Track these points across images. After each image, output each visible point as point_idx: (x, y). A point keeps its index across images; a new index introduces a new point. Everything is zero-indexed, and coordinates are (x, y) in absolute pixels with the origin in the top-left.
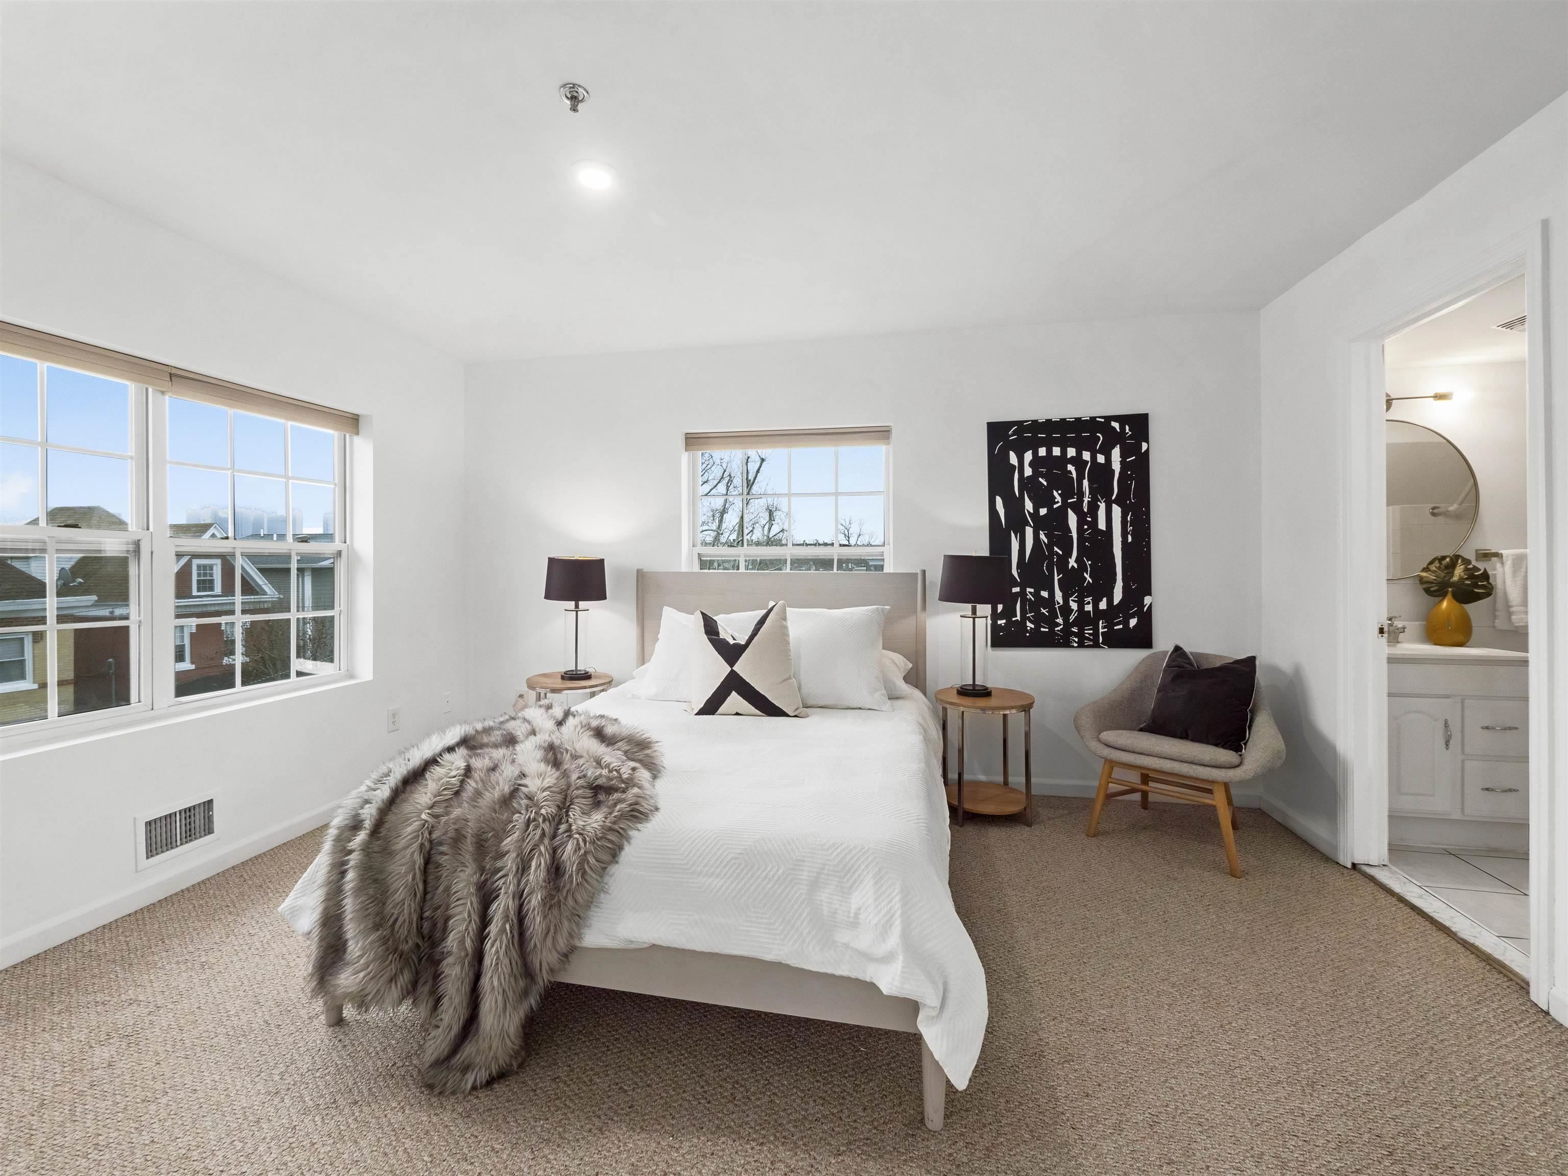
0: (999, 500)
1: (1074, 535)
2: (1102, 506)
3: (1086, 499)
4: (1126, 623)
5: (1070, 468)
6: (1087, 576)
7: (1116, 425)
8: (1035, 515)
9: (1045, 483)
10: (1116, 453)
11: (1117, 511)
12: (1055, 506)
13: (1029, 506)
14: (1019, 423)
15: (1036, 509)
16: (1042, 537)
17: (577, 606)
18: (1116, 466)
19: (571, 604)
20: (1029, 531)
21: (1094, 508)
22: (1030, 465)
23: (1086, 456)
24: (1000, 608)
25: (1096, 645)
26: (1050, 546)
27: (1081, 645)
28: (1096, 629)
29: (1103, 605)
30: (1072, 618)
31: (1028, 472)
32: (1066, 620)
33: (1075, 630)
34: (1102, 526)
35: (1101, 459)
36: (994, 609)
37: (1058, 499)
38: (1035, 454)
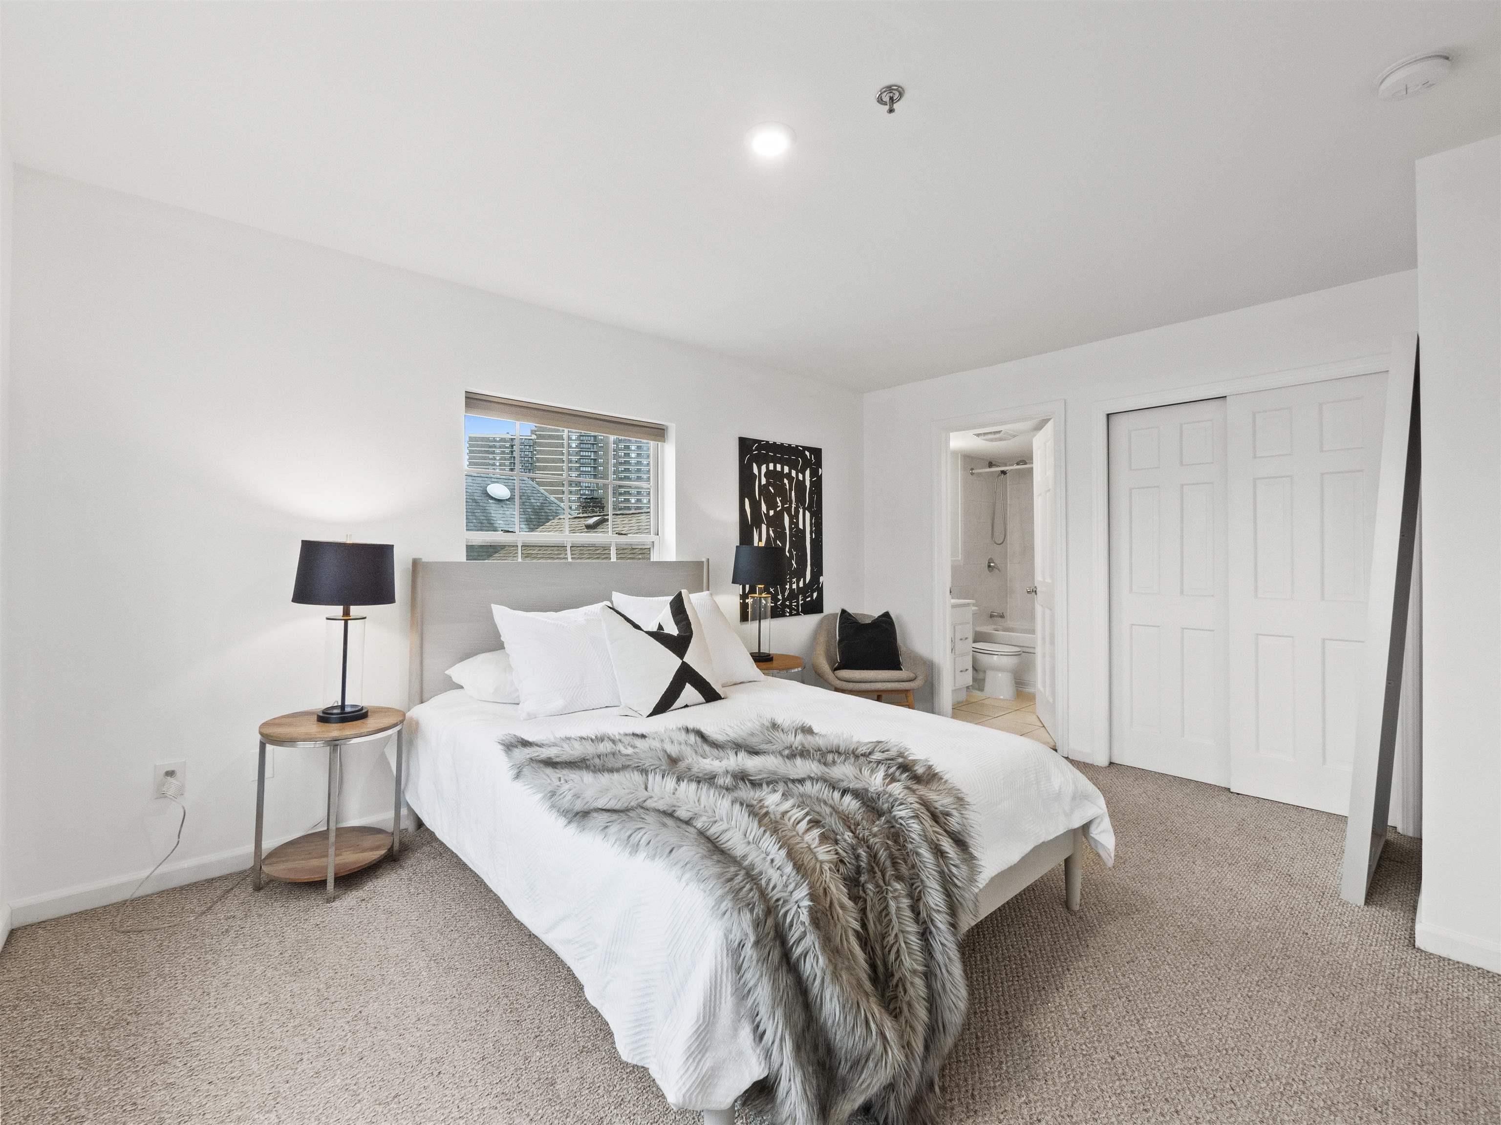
0: (747, 501)
1: (787, 531)
2: (801, 511)
3: (793, 506)
4: (812, 596)
5: (786, 481)
6: (793, 562)
7: (807, 453)
8: (767, 515)
9: (773, 491)
10: (808, 472)
11: (808, 514)
12: (778, 509)
13: (764, 508)
14: (759, 441)
15: (768, 511)
16: (771, 532)
17: (346, 613)
18: (808, 483)
19: (338, 610)
20: (764, 527)
21: (797, 512)
22: (765, 476)
23: (794, 473)
24: (747, 587)
25: (798, 614)
26: (775, 540)
27: (791, 615)
28: (798, 602)
29: (801, 585)
30: (786, 594)
31: (764, 481)
32: (783, 596)
33: (787, 603)
34: (801, 526)
35: (801, 477)
36: (744, 589)
37: (780, 504)
38: (767, 467)
